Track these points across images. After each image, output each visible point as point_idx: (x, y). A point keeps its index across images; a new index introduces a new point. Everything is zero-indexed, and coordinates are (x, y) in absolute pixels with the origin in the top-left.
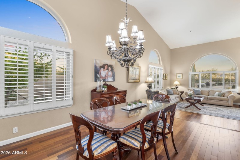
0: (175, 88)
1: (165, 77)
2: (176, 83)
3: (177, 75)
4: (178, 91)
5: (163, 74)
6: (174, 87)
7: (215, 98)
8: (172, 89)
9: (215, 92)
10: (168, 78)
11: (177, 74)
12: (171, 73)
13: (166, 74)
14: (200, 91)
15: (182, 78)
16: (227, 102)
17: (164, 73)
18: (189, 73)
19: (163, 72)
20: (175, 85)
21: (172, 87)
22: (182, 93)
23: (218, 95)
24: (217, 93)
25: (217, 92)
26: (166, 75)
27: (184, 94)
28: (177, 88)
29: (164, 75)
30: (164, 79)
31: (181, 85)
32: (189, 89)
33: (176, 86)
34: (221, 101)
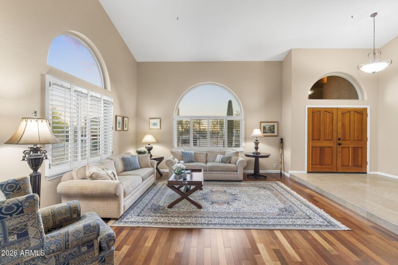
0: (146, 150)
1: (121, 123)
2: (149, 138)
3: (151, 121)
4: (151, 156)
5: (116, 116)
6: (143, 149)
7: (218, 167)
8: (140, 153)
9: (215, 154)
10: (131, 126)
11: (150, 118)
12: (138, 115)
13: (123, 118)
14: (192, 154)
15: (159, 128)
16: (236, 172)
17: (118, 113)
18: (174, 117)
19: (113, 111)
20: (146, 143)
21: (139, 149)
22: (160, 160)
23: (222, 161)
24: (219, 157)
25: (219, 155)
26: (125, 119)
27: (163, 162)
28: (150, 149)
29: (119, 119)
30: (118, 129)
31: (158, 142)
32: (174, 150)
33: (148, 146)
34: (227, 172)
